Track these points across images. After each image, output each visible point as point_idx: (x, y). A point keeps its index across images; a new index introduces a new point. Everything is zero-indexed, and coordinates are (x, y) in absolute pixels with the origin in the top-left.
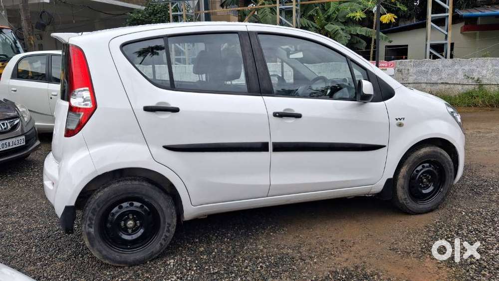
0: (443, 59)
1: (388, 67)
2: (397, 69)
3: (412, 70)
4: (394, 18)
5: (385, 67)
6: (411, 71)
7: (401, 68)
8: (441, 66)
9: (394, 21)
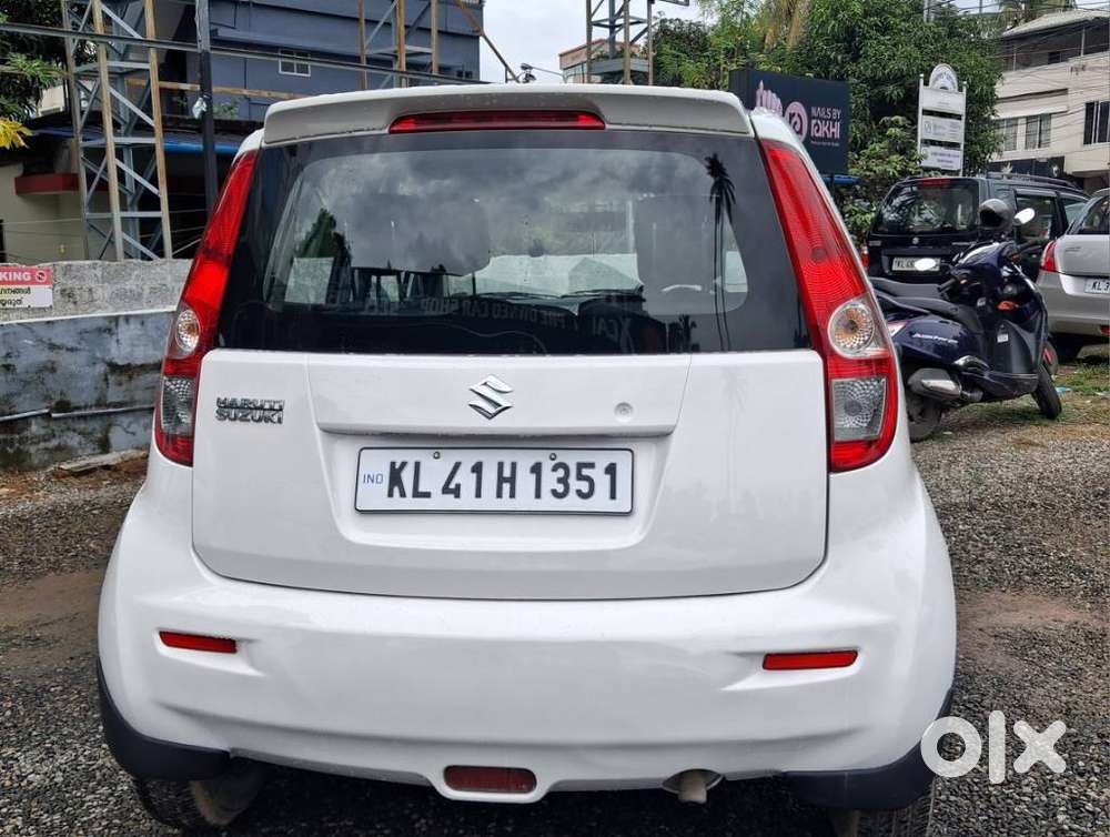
0: (158, 260)
1: (33, 282)
2: (58, 288)
3: (102, 293)
4: (20, 133)
5: (22, 282)
6: (99, 293)
7: (70, 284)
8: (169, 278)
9: (23, 143)
